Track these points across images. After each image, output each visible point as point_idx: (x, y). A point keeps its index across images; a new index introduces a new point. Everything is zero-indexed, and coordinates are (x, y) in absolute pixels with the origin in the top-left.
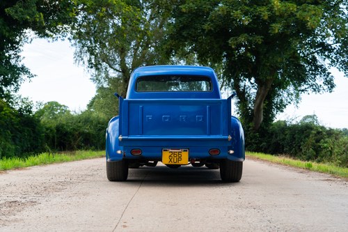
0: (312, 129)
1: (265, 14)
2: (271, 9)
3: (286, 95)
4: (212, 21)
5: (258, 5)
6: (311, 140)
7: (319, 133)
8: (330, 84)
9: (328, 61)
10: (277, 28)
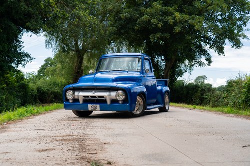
0: (199, 87)
1: (171, 21)
2: (174, 18)
3: (183, 66)
4: (139, 24)
5: (167, 16)
6: (199, 94)
7: (203, 90)
8: (209, 60)
9: (209, 46)
10: (178, 29)
